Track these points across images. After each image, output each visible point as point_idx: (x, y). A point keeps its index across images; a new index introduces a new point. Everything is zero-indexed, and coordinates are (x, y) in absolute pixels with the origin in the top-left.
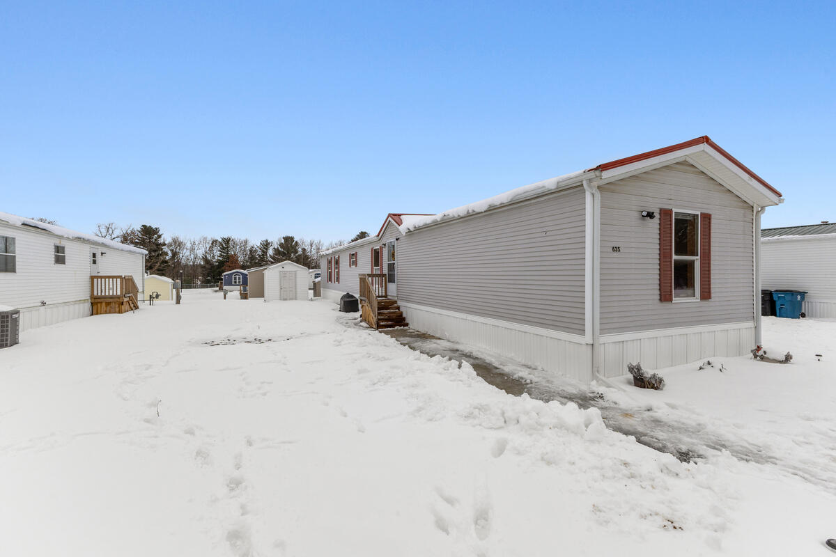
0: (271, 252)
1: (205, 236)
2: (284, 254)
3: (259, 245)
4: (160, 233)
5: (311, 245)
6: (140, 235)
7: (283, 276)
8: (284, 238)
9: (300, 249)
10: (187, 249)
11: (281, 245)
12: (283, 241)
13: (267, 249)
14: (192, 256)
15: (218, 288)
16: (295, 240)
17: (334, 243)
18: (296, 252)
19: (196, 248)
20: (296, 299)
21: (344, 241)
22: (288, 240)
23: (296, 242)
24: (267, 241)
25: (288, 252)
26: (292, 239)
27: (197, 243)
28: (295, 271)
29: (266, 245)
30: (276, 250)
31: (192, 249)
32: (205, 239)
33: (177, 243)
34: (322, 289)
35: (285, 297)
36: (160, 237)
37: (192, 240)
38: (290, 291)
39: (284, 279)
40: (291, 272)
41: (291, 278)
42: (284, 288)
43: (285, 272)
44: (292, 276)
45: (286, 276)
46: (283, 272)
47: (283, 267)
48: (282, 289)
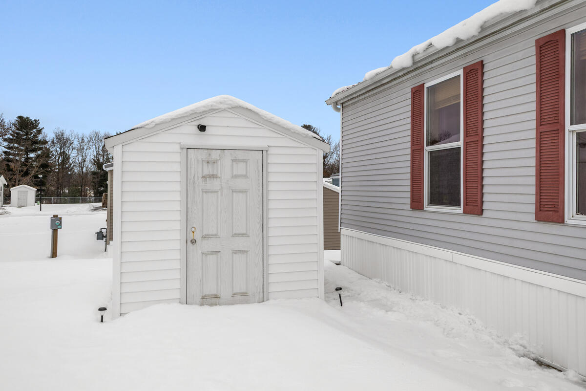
1: (97, 131)
4: (40, 126)
6: (14, 129)
7: (203, 170)
10: (74, 149)
14: (80, 158)
15: (100, 204)
19: (85, 148)
20: (263, 298)
27: (86, 140)
28: (263, 151)
31: (81, 150)
32: (97, 134)
33: (62, 140)
34: (343, 230)
36: (39, 132)
37: (80, 136)
38: (234, 252)
39: (207, 192)
40: (240, 155)
41: (241, 184)
42: (205, 237)
43: (215, 155)
44: (245, 177)
45: (213, 176)
46: (203, 155)
47: (202, 128)
48: (194, 242)
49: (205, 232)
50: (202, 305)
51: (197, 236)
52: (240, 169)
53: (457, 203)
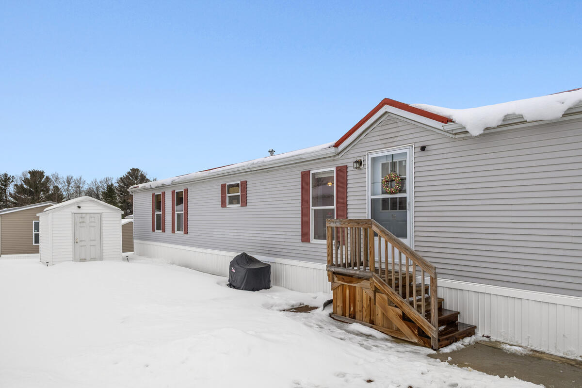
0: (11, 189)
2: (30, 193)
5: (69, 182)
7: (79, 220)
8: (30, 172)
9: (52, 187)
11: (26, 181)
12: (29, 176)
13: (6, 186)
17: (98, 181)
18: (48, 190)
20: (101, 259)
21: (112, 179)
22: (36, 175)
24: (6, 175)
25: (37, 191)
26: (41, 174)
28: (100, 214)
30: (19, 189)
34: (135, 241)
35: (83, 257)
38: (91, 246)
39: (81, 227)
40: (92, 215)
41: (93, 224)
42: (81, 241)
43: (84, 215)
44: (94, 222)
45: (83, 222)
46: (80, 215)
47: (79, 207)
48: (77, 242)
49: (81, 240)
50: (80, 261)
51: (78, 241)
52: (92, 220)
53: (161, 230)
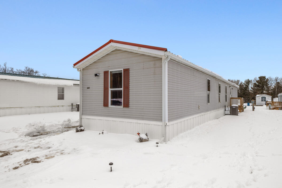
3: (244, 82)
16: (266, 78)
23: (267, 79)
29: (248, 82)
